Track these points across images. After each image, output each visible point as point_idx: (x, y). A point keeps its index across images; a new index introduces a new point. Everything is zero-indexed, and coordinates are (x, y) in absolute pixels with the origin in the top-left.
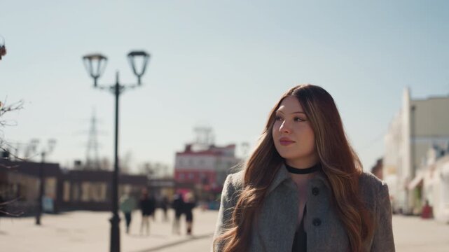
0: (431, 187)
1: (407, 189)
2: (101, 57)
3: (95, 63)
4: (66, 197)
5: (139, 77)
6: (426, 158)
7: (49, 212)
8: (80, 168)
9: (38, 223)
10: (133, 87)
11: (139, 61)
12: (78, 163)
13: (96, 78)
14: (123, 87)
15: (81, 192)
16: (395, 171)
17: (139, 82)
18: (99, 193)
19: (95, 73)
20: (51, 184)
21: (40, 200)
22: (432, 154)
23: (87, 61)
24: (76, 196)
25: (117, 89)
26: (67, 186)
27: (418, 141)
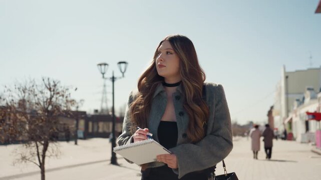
0: (296, 122)
1: (284, 124)
2: (105, 64)
3: (103, 67)
4: (90, 130)
5: (123, 73)
6: (293, 106)
7: (81, 139)
8: (98, 114)
9: (76, 144)
10: (120, 78)
11: (123, 65)
12: (96, 111)
13: (103, 74)
14: (116, 78)
15: (98, 127)
16: (279, 114)
17: (123, 76)
18: (109, 128)
19: (103, 72)
20: (82, 123)
21: (76, 132)
22: (296, 103)
23: (99, 66)
24: (95, 130)
25: (113, 79)
26: (90, 124)
27: (290, 96)
